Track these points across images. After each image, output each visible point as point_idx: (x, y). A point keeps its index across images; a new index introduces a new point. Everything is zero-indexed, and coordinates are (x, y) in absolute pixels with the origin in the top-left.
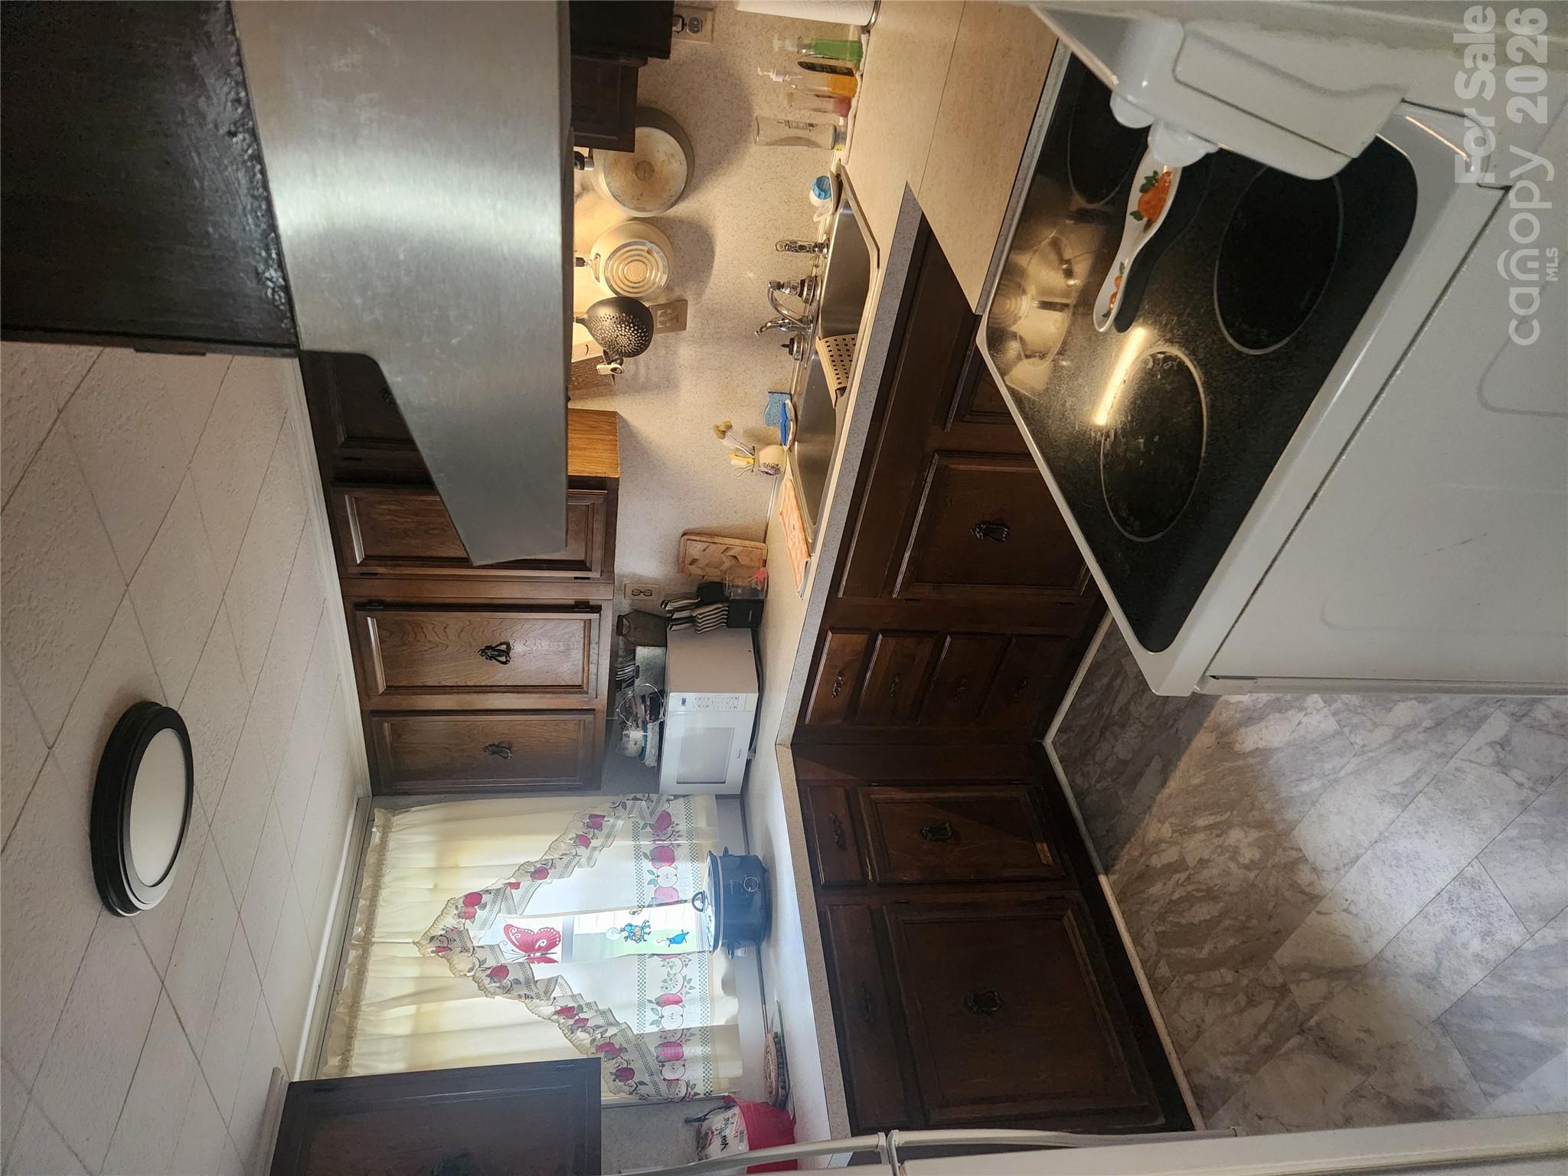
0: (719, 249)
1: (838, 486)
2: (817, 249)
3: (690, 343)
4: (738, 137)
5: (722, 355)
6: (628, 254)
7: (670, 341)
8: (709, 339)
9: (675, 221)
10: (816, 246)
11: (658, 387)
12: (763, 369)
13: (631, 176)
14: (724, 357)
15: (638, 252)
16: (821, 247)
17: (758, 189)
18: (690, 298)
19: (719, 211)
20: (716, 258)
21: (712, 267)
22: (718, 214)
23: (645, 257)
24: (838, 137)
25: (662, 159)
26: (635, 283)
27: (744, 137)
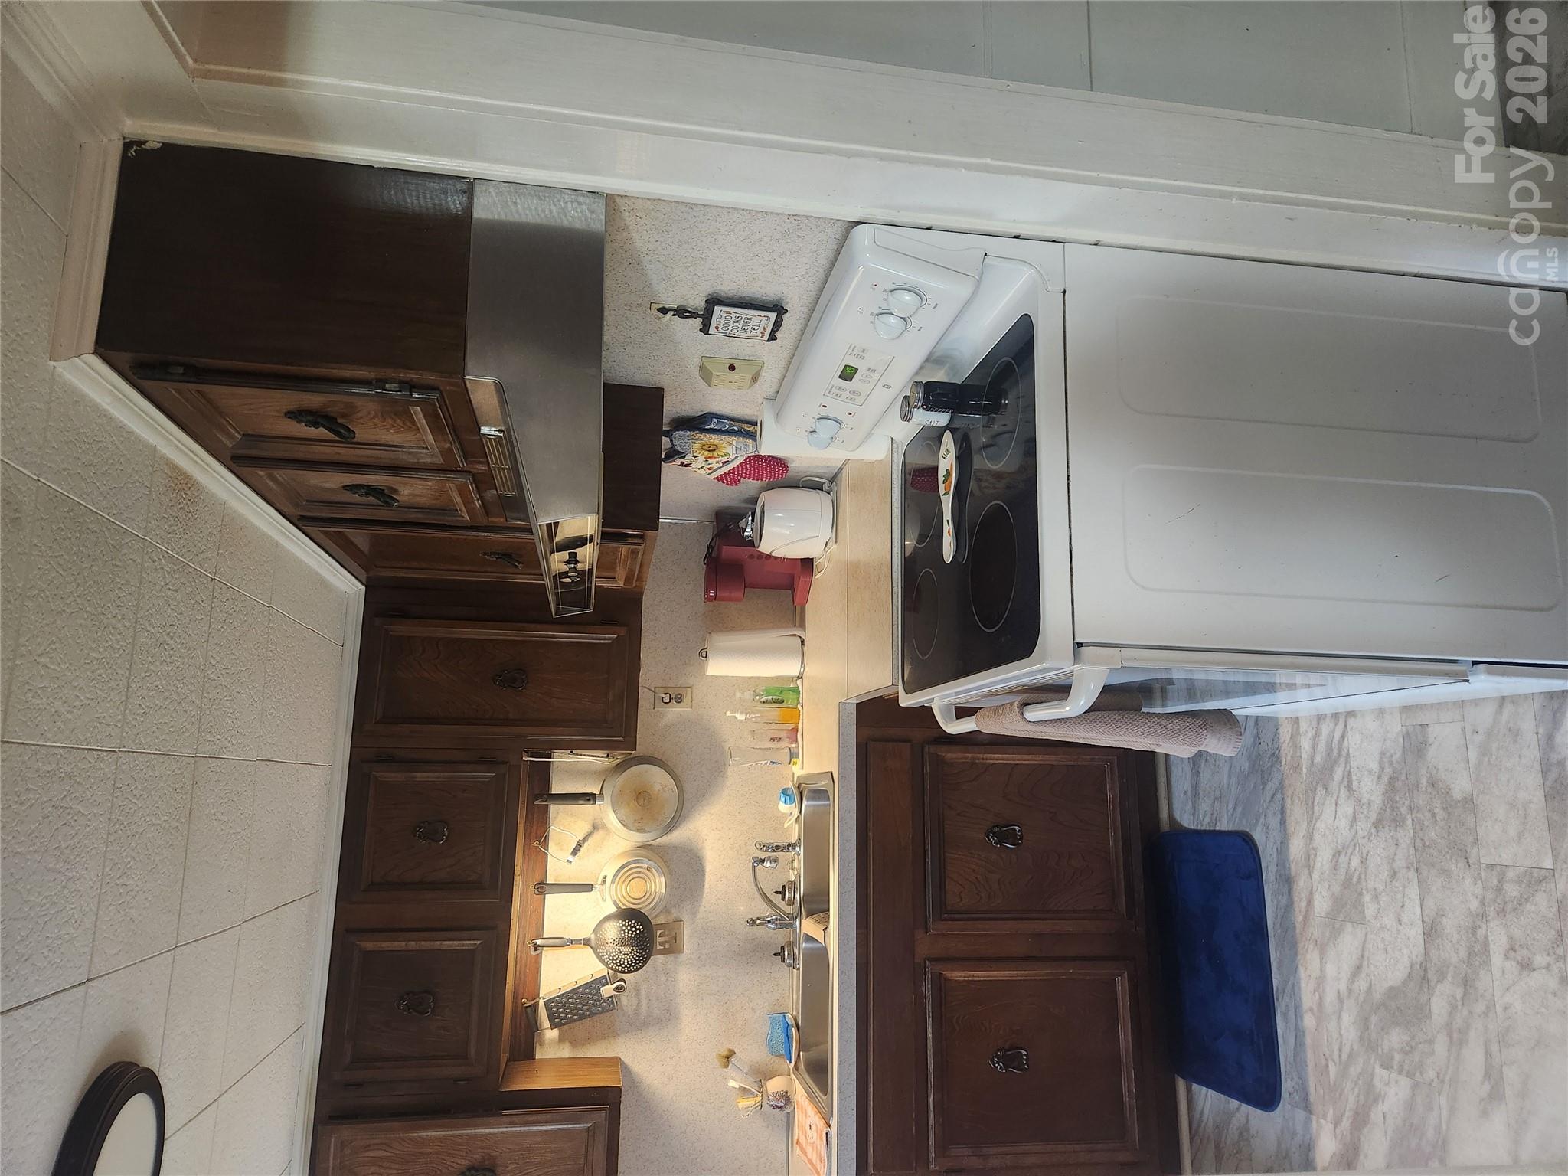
0: (708, 868)
1: (839, 1006)
2: (790, 848)
3: (688, 966)
4: (716, 774)
5: (719, 977)
6: (630, 872)
7: (670, 966)
8: (706, 960)
9: (669, 848)
10: (790, 845)
11: (659, 1021)
12: (760, 989)
13: (633, 804)
14: (721, 979)
15: (639, 870)
16: (793, 846)
17: (737, 814)
18: (685, 917)
19: (707, 835)
20: (707, 876)
21: (704, 886)
22: (706, 837)
23: (645, 874)
24: (793, 755)
25: (657, 789)
26: (637, 899)
27: (722, 773)
